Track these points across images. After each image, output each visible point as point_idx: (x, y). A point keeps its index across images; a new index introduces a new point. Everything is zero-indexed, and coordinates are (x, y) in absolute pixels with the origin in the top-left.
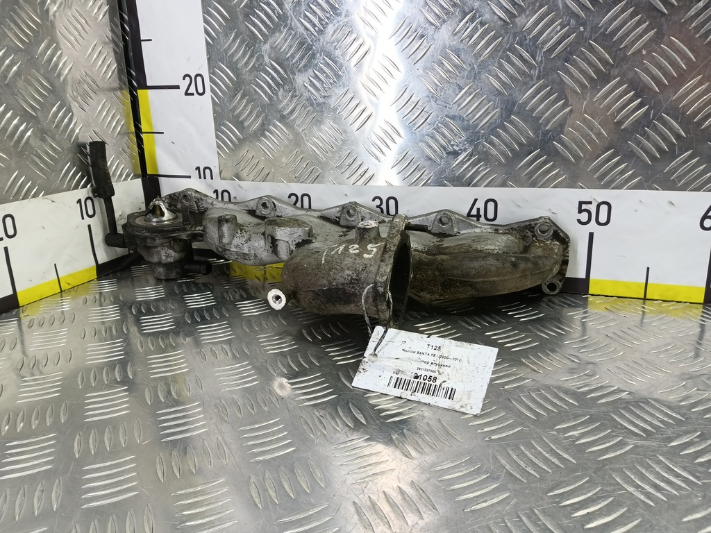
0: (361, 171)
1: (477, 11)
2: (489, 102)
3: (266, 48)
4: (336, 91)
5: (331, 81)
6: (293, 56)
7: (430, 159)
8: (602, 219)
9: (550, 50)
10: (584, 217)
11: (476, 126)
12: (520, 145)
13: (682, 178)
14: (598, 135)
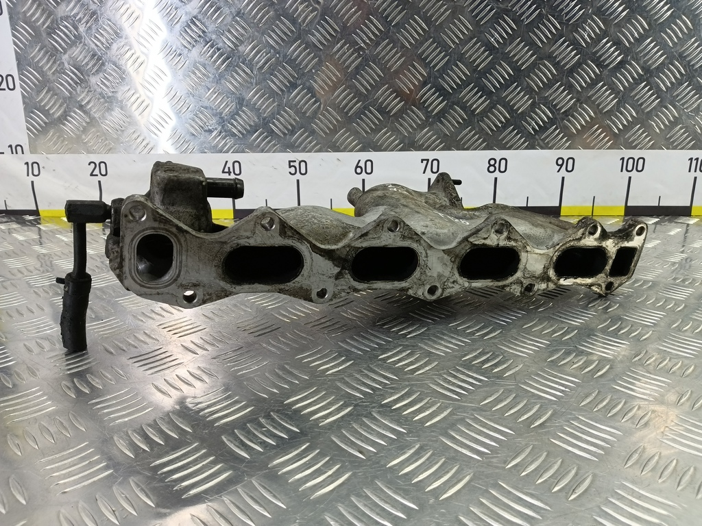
0: (144, 143)
1: (214, 41)
2: (228, 98)
3: (65, 58)
4: (122, 88)
5: (118, 81)
6: (87, 64)
7: (194, 135)
8: (303, 171)
9: (262, 68)
10: (293, 170)
11: (221, 113)
12: (250, 126)
13: (341, 144)
14: (295, 120)
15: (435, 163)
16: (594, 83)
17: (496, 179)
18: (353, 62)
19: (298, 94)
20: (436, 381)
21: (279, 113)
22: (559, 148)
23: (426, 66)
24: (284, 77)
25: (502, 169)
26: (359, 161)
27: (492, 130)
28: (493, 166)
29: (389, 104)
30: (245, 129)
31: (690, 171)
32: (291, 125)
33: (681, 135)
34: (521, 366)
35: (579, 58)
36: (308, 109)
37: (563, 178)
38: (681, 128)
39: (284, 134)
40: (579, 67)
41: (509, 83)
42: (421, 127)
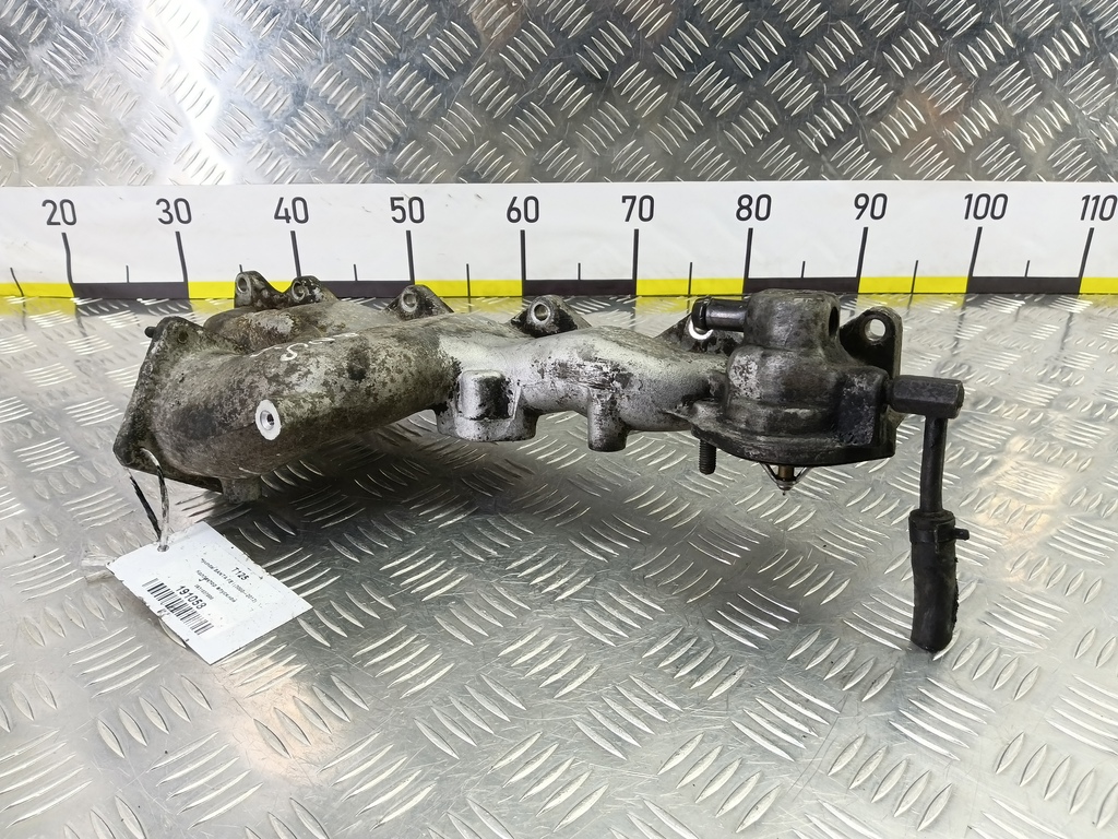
2: (277, 86)
4: (89, 70)
5: (80, 57)
6: (21, 24)
8: (417, 216)
9: (334, 31)
10: (398, 214)
11: (267, 113)
12: (320, 135)
13: (483, 169)
14: (398, 125)
15: (647, 203)
16: (927, 62)
17: (751, 231)
18: (499, 20)
19: (402, 78)
20: (590, 714)
21: (369, 114)
22: (860, 178)
23: (629, 28)
24: (377, 47)
25: (762, 213)
26: (515, 199)
27: (746, 146)
28: (746, 208)
29: (565, 98)
30: (312, 141)
31: (1083, 218)
32: (393, 134)
33: (1073, 156)
34: (742, 671)
35: (903, 18)
36: (422, 105)
37: (866, 230)
38: (1074, 144)
39: (381, 151)
40: (902, 34)
41: (777, 61)
42: (622, 139)
